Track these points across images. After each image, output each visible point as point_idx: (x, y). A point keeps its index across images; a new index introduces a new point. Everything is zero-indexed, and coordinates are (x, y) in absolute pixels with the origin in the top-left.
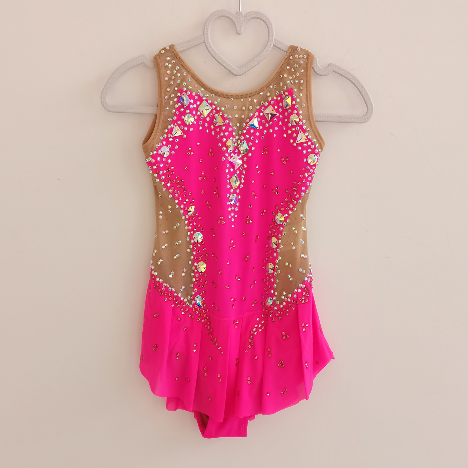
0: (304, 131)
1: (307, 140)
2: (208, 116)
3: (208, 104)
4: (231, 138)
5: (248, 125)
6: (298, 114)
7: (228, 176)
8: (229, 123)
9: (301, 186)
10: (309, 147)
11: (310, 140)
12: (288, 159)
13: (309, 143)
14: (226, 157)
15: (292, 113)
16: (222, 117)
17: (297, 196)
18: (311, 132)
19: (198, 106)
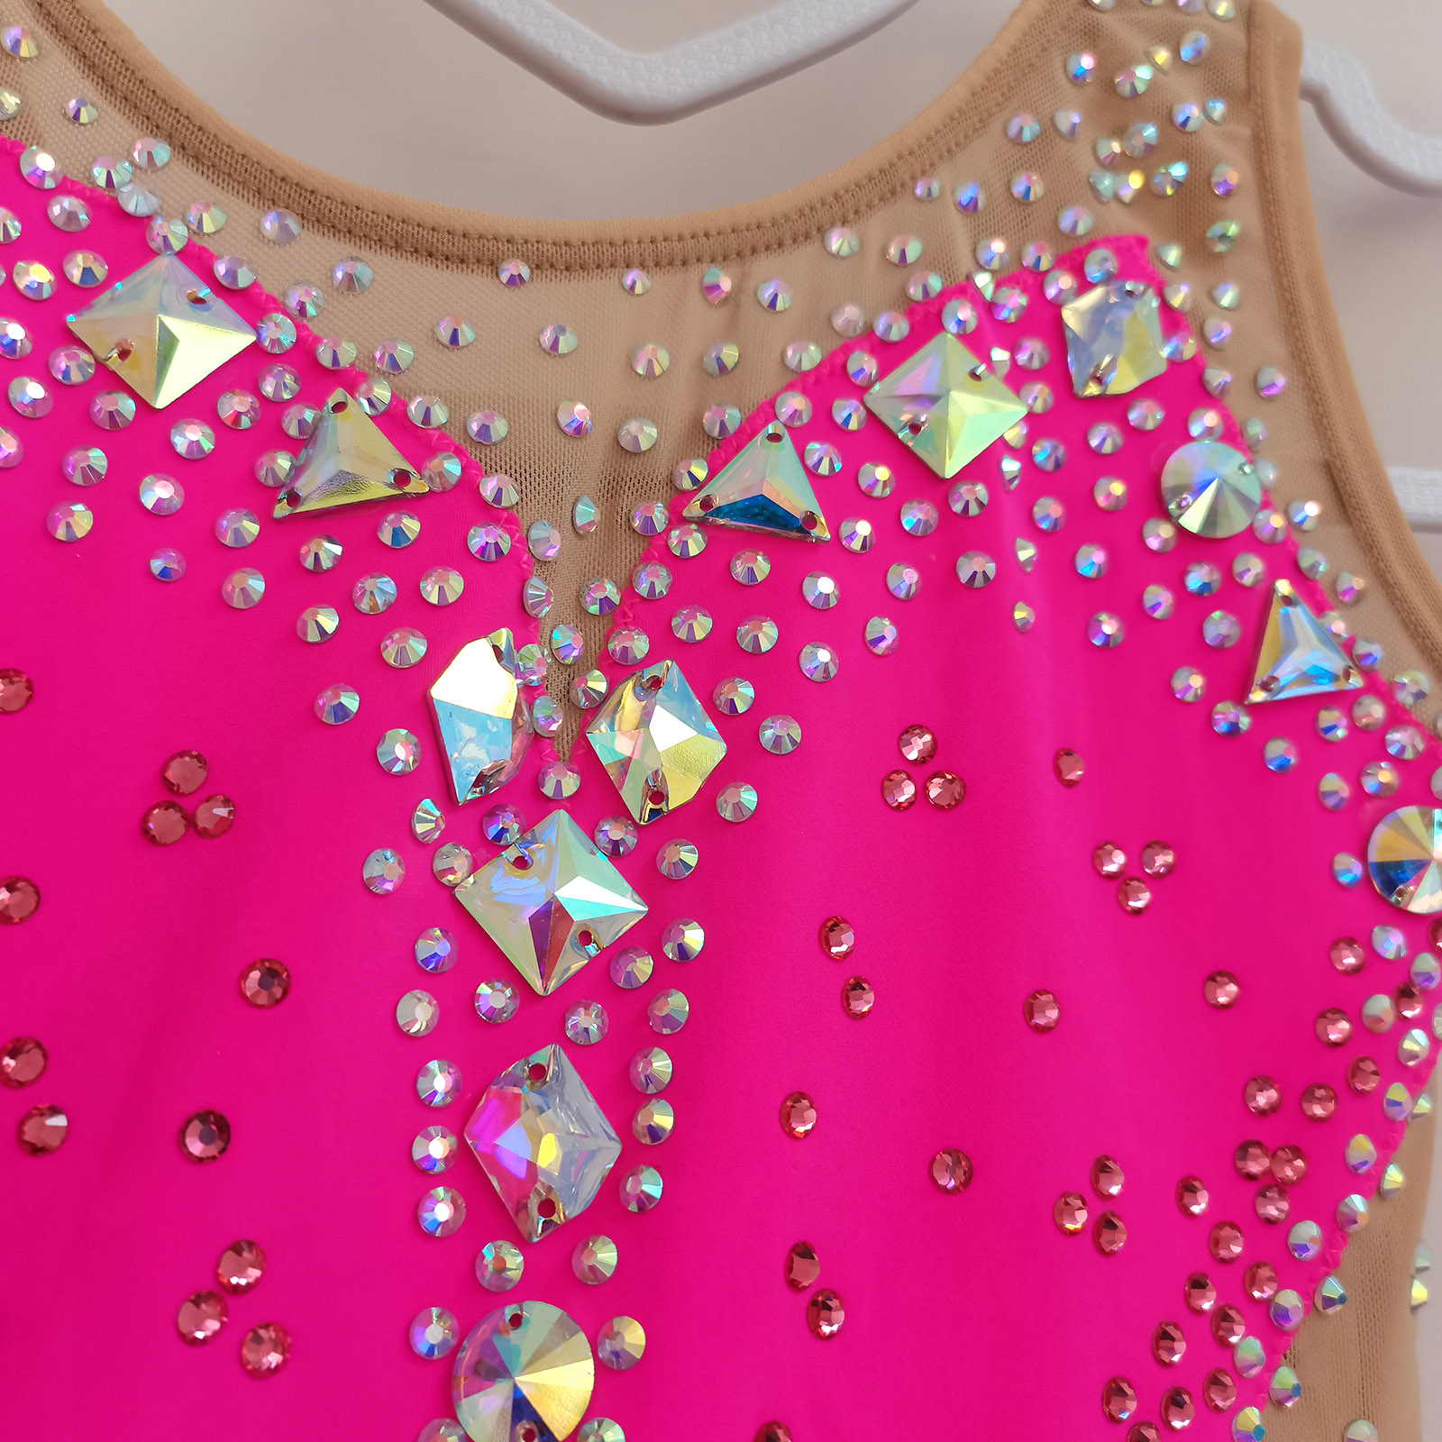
0: (1314, 596)
1: (1356, 682)
2: (198, 402)
3: (205, 292)
4: (504, 636)
5: (694, 509)
6: (1231, 435)
7: (439, 1081)
8: (468, 483)
9: (1335, 1132)
10: (1368, 745)
11: (1377, 687)
12: (1164, 859)
13: (1374, 711)
14: (418, 852)
15: (1175, 433)
16: (393, 421)
17: (1308, 1232)
18: (1376, 605)
19: (75, 296)
